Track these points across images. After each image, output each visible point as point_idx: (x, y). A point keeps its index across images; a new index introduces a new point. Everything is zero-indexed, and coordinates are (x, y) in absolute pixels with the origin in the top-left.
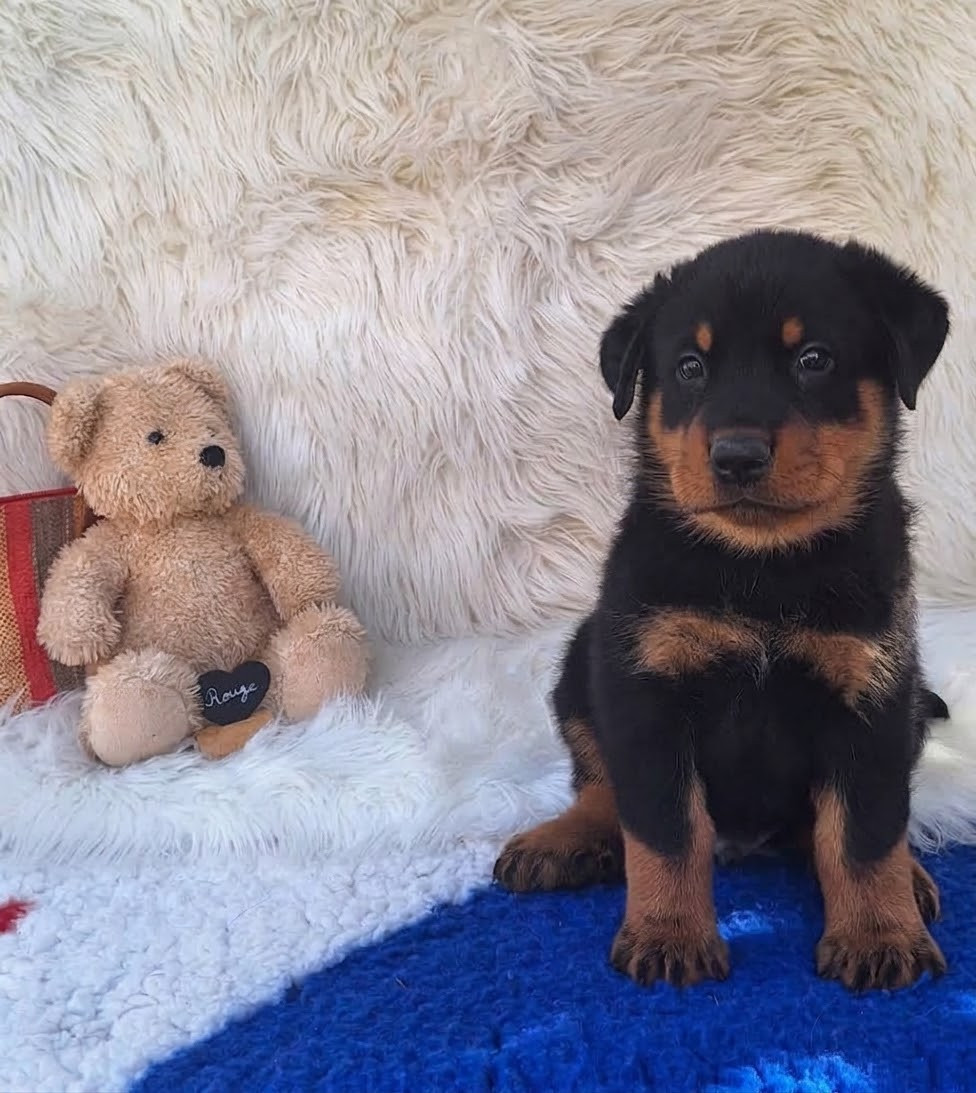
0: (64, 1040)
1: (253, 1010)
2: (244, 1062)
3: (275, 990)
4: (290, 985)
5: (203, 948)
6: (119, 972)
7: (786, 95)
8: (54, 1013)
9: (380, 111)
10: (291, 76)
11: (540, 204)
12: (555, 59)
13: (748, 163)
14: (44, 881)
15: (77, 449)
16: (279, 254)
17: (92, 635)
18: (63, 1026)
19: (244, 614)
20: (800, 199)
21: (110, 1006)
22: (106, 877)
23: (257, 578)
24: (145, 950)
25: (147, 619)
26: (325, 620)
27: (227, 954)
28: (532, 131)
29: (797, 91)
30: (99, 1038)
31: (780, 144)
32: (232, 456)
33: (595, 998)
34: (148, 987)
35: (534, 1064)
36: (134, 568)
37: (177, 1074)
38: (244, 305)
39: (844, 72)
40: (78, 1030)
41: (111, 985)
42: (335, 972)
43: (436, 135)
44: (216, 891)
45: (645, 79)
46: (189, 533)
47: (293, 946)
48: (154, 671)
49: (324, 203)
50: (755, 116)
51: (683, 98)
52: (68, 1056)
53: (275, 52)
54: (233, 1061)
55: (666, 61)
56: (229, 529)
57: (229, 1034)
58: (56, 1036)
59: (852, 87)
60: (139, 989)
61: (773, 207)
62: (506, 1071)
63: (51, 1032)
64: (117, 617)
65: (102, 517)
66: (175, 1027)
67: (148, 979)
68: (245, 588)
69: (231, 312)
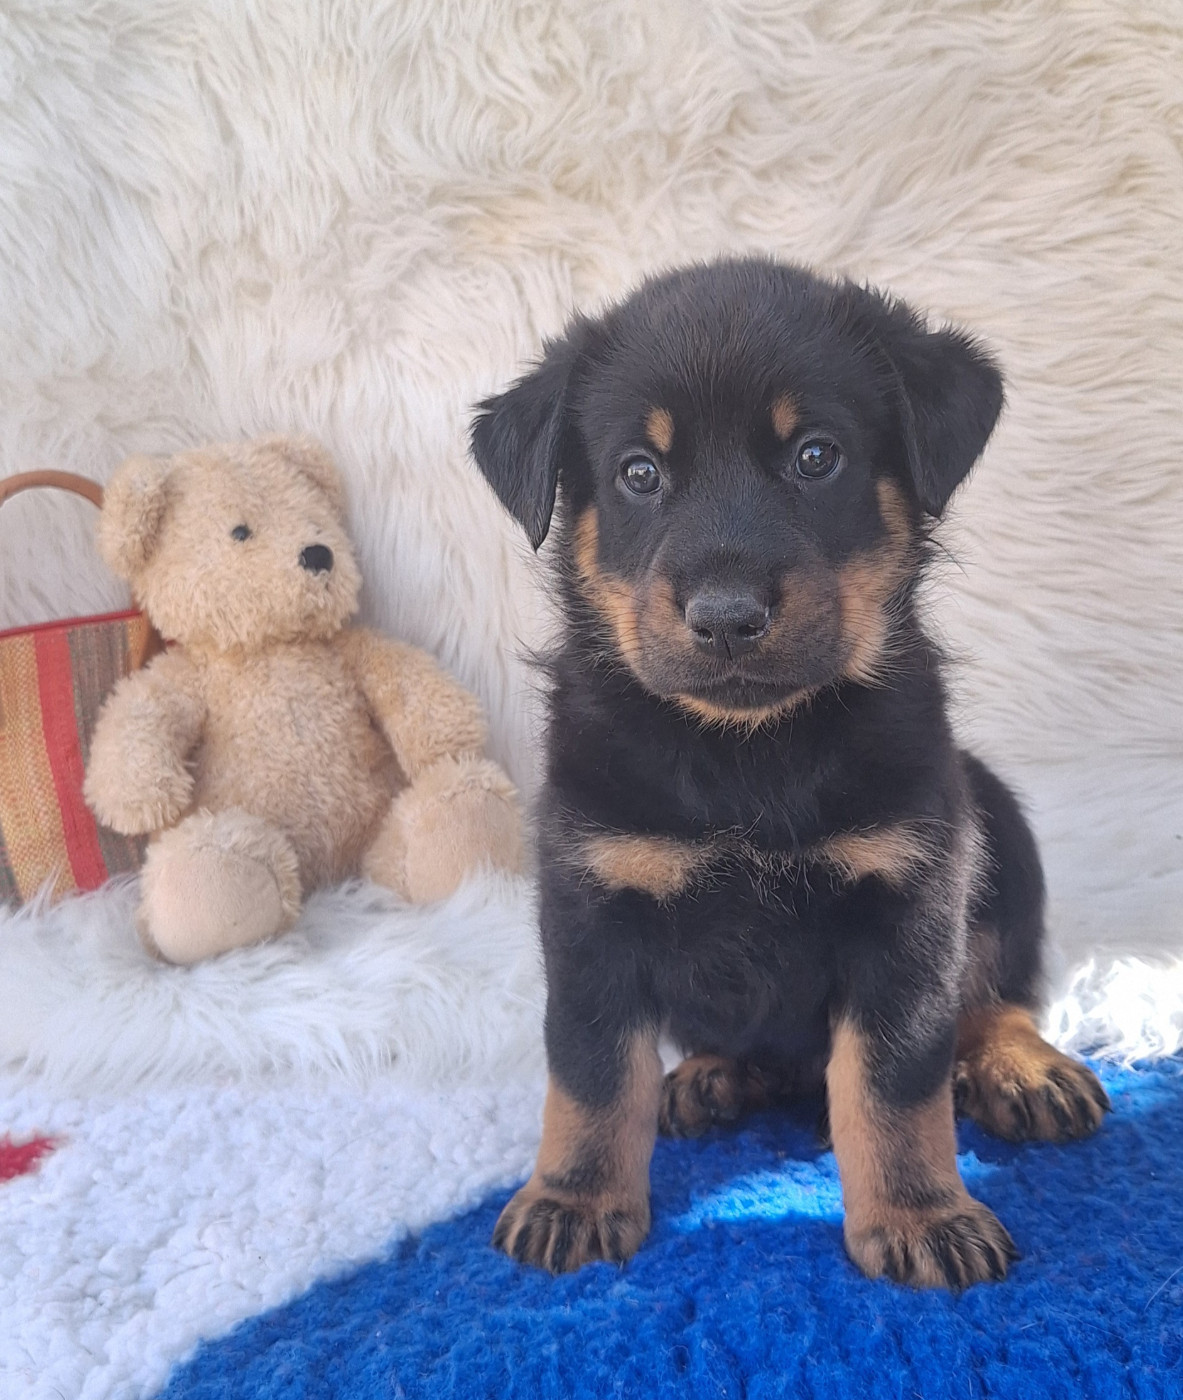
0: (86, 1311)
1: (351, 1268)
2: (333, 1335)
3: (383, 1242)
4: (403, 1237)
5: (284, 1192)
6: (173, 1222)
7: (1075, 65)
8: (77, 1275)
9: (532, 93)
10: (408, 46)
11: (746, 218)
12: (767, 21)
13: (1023, 161)
14: (82, 1109)
15: (138, 547)
16: (392, 292)
17: (153, 791)
18: (90, 1290)
19: (358, 772)
20: (1093, 209)
21: (156, 1269)
22: (166, 1103)
23: (374, 724)
24: (210, 1195)
25: (229, 774)
26: (462, 775)
27: (321, 1197)
28: (737, 120)
29: (1087, 60)
30: (136, 1305)
31: (1062, 134)
32: (343, 560)
33: (830, 1251)
34: (209, 1240)
35: (743, 1335)
36: (214, 709)
37: (241, 1354)
38: (349, 359)
39: (1152, 29)
40: (107, 1296)
41: (161, 1241)
42: (467, 1222)
43: (611, 125)
44: (311, 1122)
45: (886, 45)
46: (285, 662)
47: (410, 1188)
48: (235, 838)
49: (453, 223)
50: (1030, 96)
51: (936, 72)
52: (91, 1331)
53: (382, 16)
54: (319, 1334)
55: (912, 23)
56: (340, 660)
57: (316, 1300)
58: (77, 1305)
59: (1163, 48)
60: (196, 1242)
61: (1057, 220)
62: (704, 1344)
63: (72, 1299)
64: (189, 770)
65: (172, 643)
66: (242, 1287)
67: (208, 1231)
68: (360, 737)
69: (330, 372)
